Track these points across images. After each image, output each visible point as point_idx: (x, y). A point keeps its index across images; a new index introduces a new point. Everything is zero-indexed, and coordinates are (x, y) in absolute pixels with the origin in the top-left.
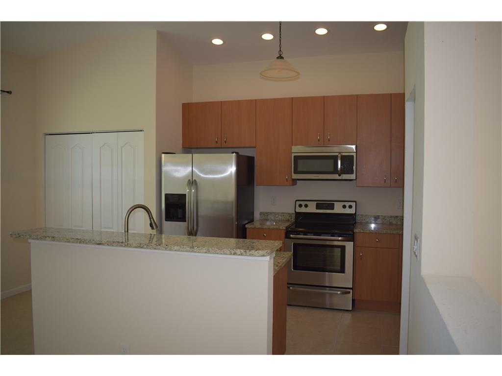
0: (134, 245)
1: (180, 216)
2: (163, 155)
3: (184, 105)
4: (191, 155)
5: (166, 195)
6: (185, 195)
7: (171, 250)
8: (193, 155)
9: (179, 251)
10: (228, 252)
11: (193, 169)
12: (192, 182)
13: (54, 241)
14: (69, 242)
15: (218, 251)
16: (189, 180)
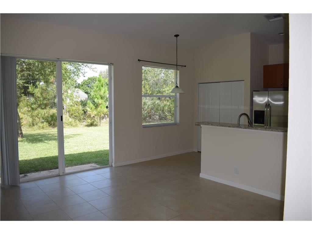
0: (243, 127)
1: (261, 121)
2: (254, 92)
3: (264, 66)
4: (268, 92)
5: (255, 111)
6: (264, 111)
7: (257, 130)
8: (269, 92)
9: (260, 130)
10: (280, 131)
11: (269, 99)
12: (268, 105)
13: (212, 125)
14: (218, 126)
15: (276, 130)
16: (266, 104)
